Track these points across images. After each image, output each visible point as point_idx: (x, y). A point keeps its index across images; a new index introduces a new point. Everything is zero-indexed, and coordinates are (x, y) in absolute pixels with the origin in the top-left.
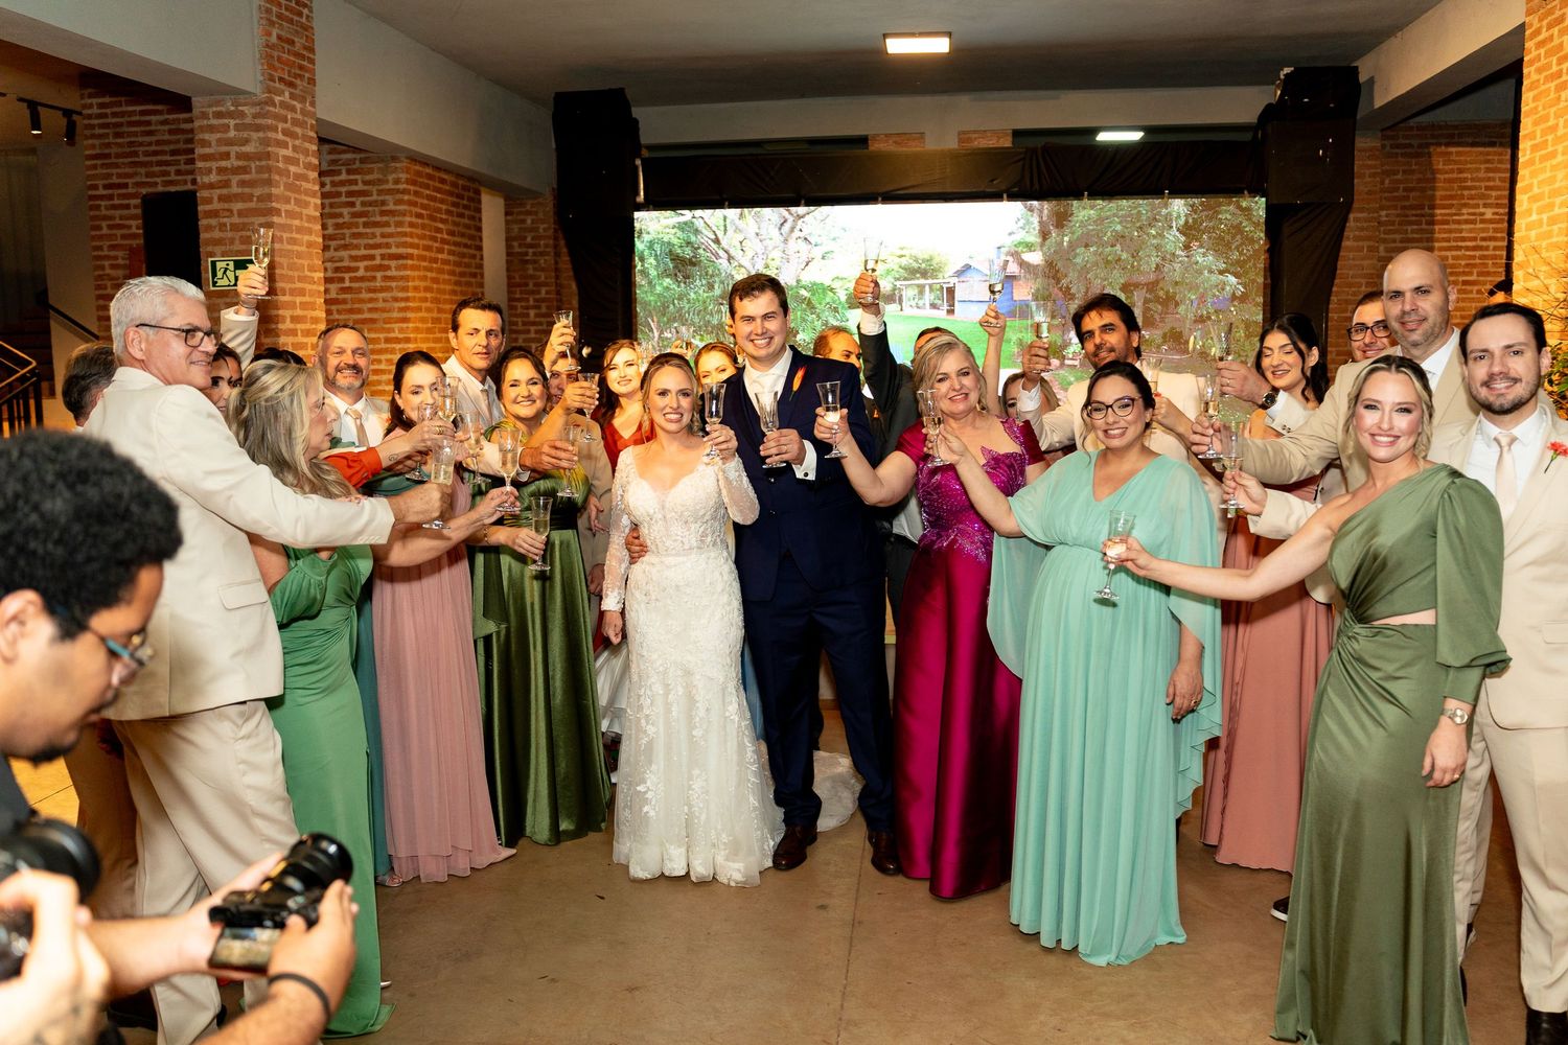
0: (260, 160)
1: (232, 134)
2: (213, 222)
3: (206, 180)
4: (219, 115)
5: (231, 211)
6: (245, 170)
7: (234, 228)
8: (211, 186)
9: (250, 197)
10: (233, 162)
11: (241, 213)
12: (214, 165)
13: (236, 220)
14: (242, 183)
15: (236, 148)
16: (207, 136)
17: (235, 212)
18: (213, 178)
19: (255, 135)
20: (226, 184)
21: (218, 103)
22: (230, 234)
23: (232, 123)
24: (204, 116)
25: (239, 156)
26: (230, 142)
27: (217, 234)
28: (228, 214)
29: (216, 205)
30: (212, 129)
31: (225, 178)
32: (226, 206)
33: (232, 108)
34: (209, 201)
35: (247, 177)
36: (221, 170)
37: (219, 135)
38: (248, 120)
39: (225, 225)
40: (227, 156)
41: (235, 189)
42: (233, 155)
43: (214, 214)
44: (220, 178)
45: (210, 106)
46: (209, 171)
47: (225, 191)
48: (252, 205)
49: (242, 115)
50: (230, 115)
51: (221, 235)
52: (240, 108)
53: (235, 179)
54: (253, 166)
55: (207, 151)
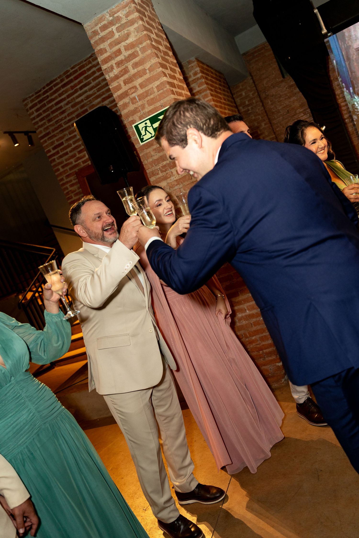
0: (141, 43)
1: (117, 35)
2: (126, 100)
3: (112, 75)
4: (104, 28)
5: (135, 87)
6: (134, 55)
7: (141, 97)
8: (117, 77)
9: (144, 72)
10: (125, 54)
11: (142, 86)
12: (113, 62)
13: (140, 91)
14: (136, 65)
15: (123, 44)
16: (102, 46)
17: (138, 86)
18: (116, 71)
19: (132, 28)
20: (126, 71)
21: (101, 19)
22: (140, 103)
23: (114, 28)
24: (95, 33)
25: (127, 48)
26: (118, 42)
27: (131, 107)
28: (133, 90)
29: (124, 88)
30: (103, 40)
31: (124, 67)
32: (131, 85)
33: (111, 18)
34: (119, 88)
35: (137, 59)
36: (119, 64)
37: (109, 41)
38: (124, 21)
39: (135, 98)
40: (119, 52)
41: (132, 71)
42: (123, 49)
43: (126, 94)
44: (120, 69)
45: (96, 25)
46: (112, 68)
47: (126, 76)
48: (147, 76)
49: (119, 19)
50: (111, 23)
51: (135, 106)
52: (115, 15)
53: (130, 65)
54: (138, 49)
55: (105, 55)
